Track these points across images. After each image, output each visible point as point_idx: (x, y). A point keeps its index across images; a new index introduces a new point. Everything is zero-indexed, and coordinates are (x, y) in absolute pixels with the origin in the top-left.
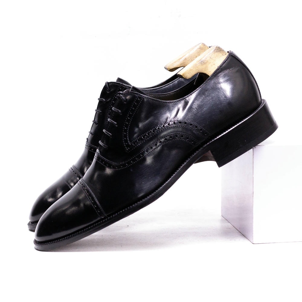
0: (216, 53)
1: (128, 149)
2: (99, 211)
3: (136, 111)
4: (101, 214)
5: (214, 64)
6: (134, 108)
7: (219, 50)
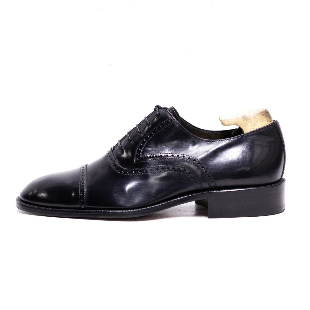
0: (262, 116)
1: (137, 159)
2: (82, 200)
3: (162, 130)
4: (83, 203)
5: (254, 125)
6: (161, 126)
7: (266, 114)
